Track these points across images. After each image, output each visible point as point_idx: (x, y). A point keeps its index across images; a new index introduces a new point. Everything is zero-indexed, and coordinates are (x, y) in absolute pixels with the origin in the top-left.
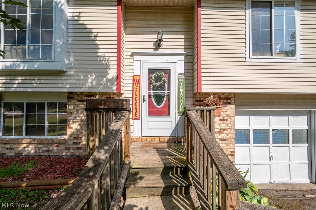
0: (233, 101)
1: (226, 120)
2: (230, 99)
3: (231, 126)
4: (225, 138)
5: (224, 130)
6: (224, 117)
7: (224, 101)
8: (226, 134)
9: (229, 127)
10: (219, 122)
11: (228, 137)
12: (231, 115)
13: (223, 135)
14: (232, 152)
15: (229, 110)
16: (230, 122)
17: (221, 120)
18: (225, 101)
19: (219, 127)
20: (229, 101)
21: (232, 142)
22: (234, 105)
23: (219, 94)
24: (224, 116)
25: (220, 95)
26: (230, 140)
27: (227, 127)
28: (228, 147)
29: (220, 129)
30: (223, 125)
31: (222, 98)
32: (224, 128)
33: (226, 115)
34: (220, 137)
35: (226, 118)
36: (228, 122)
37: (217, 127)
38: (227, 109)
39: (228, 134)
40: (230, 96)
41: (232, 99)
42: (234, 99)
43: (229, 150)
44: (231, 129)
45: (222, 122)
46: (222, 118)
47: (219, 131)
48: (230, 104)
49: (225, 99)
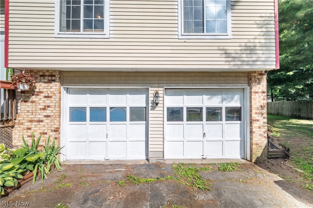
0: (58, 78)
1: (51, 97)
2: (54, 76)
3: (55, 103)
4: (49, 114)
5: (49, 107)
6: (48, 94)
7: (48, 78)
8: (50, 110)
9: (53, 104)
10: (44, 99)
11: (52, 114)
12: (55, 92)
13: (48, 111)
14: (56, 128)
15: (54, 88)
16: (55, 99)
17: (45, 97)
18: (50, 78)
19: (44, 104)
20: (53, 78)
21: (56, 119)
22: (58, 82)
23: (44, 71)
24: (49, 92)
25: (45, 73)
26: (54, 116)
27: (51, 104)
28: (53, 124)
29: (45, 106)
30: (48, 102)
31: (47, 75)
32: (49, 104)
33: (51, 92)
34: (45, 114)
35: (50, 95)
36: (52, 99)
37: (42, 104)
38: (52, 87)
39: (52, 111)
40: (54, 74)
41: (56, 76)
42: (59, 76)
43: (53, 126)
44: (55, 106)
45: (46, 99)
46: (47, 95)
47: (43, 107)
48: (54, 81)
49: (49, 76)
